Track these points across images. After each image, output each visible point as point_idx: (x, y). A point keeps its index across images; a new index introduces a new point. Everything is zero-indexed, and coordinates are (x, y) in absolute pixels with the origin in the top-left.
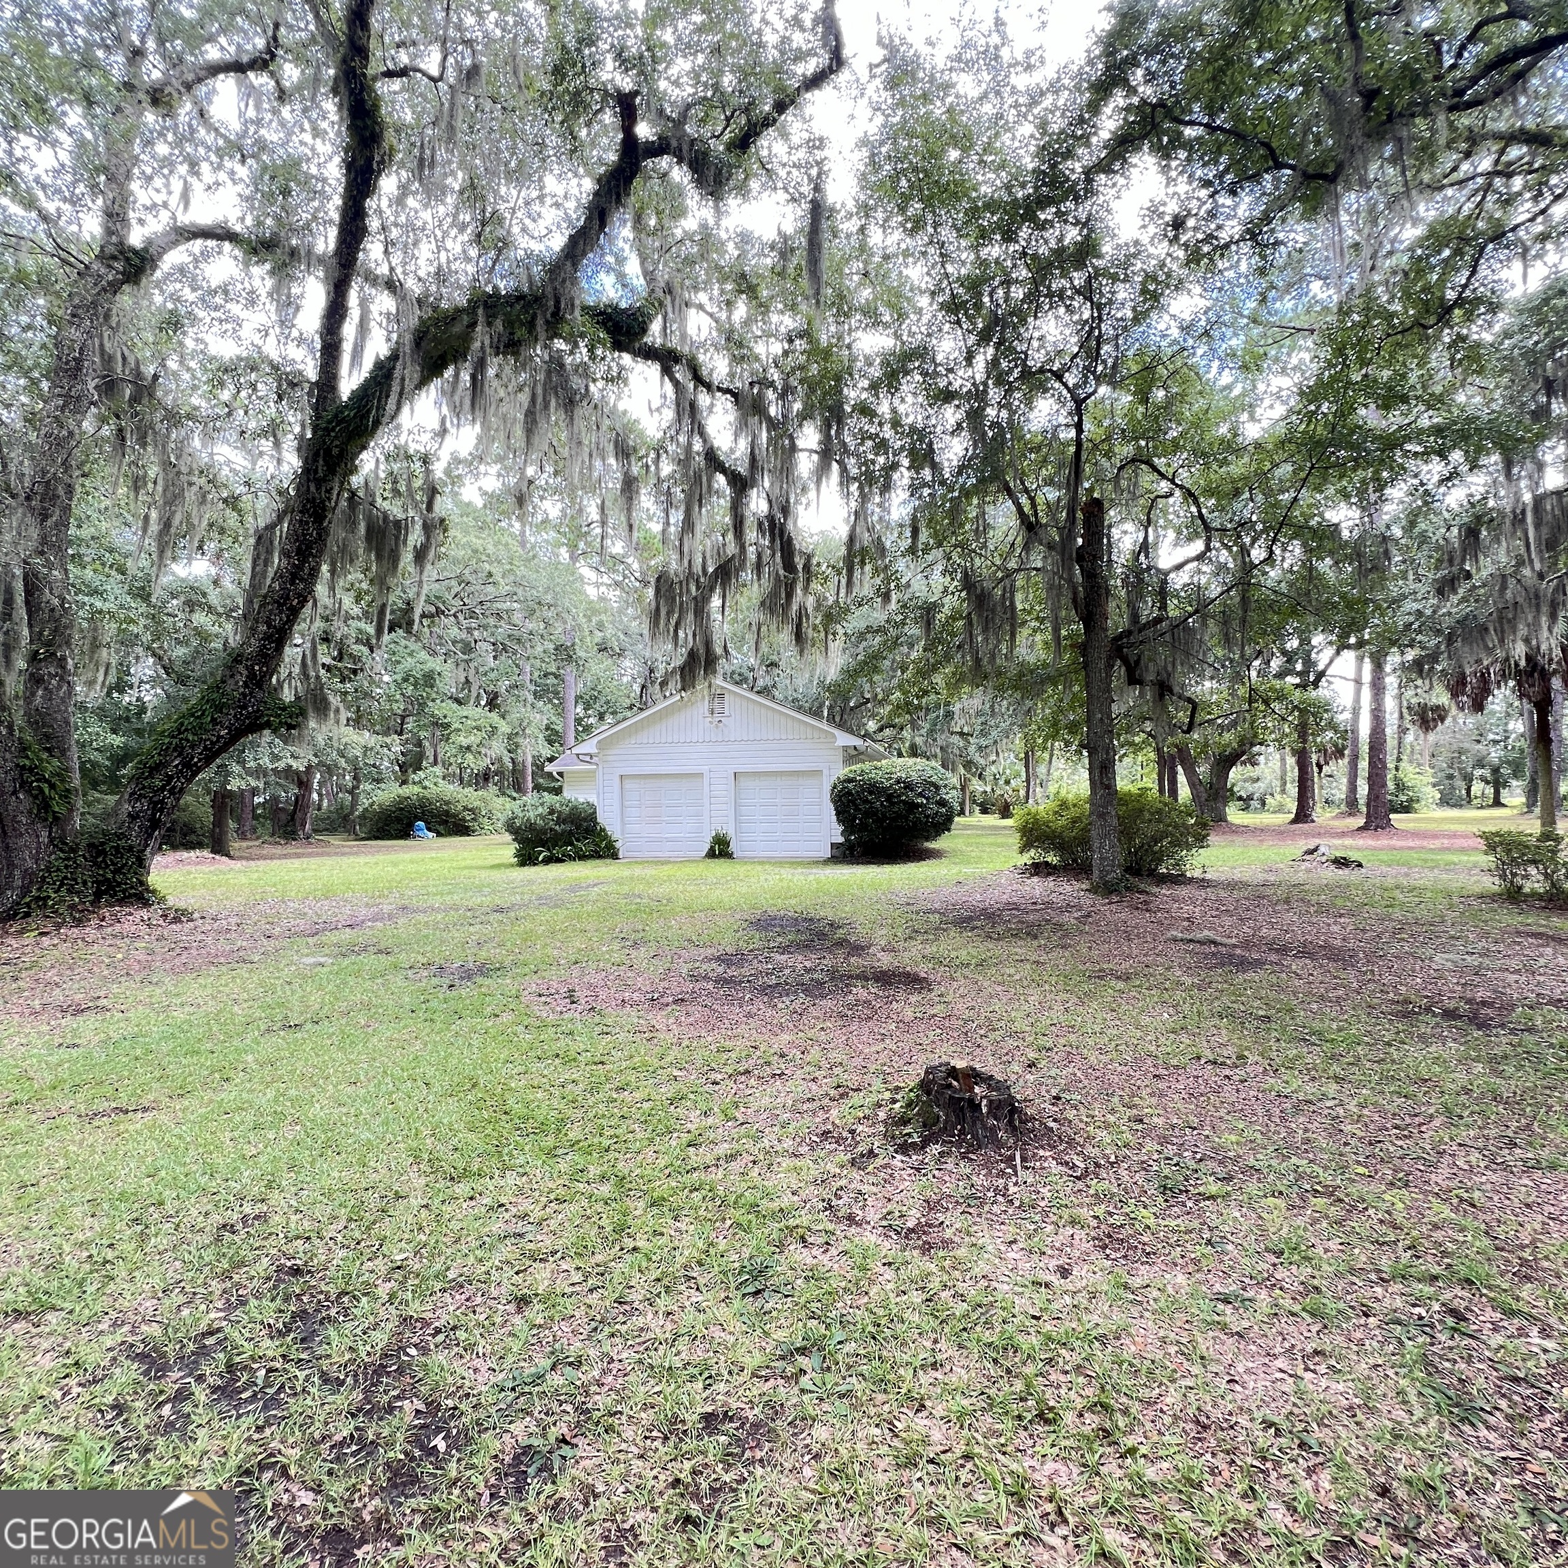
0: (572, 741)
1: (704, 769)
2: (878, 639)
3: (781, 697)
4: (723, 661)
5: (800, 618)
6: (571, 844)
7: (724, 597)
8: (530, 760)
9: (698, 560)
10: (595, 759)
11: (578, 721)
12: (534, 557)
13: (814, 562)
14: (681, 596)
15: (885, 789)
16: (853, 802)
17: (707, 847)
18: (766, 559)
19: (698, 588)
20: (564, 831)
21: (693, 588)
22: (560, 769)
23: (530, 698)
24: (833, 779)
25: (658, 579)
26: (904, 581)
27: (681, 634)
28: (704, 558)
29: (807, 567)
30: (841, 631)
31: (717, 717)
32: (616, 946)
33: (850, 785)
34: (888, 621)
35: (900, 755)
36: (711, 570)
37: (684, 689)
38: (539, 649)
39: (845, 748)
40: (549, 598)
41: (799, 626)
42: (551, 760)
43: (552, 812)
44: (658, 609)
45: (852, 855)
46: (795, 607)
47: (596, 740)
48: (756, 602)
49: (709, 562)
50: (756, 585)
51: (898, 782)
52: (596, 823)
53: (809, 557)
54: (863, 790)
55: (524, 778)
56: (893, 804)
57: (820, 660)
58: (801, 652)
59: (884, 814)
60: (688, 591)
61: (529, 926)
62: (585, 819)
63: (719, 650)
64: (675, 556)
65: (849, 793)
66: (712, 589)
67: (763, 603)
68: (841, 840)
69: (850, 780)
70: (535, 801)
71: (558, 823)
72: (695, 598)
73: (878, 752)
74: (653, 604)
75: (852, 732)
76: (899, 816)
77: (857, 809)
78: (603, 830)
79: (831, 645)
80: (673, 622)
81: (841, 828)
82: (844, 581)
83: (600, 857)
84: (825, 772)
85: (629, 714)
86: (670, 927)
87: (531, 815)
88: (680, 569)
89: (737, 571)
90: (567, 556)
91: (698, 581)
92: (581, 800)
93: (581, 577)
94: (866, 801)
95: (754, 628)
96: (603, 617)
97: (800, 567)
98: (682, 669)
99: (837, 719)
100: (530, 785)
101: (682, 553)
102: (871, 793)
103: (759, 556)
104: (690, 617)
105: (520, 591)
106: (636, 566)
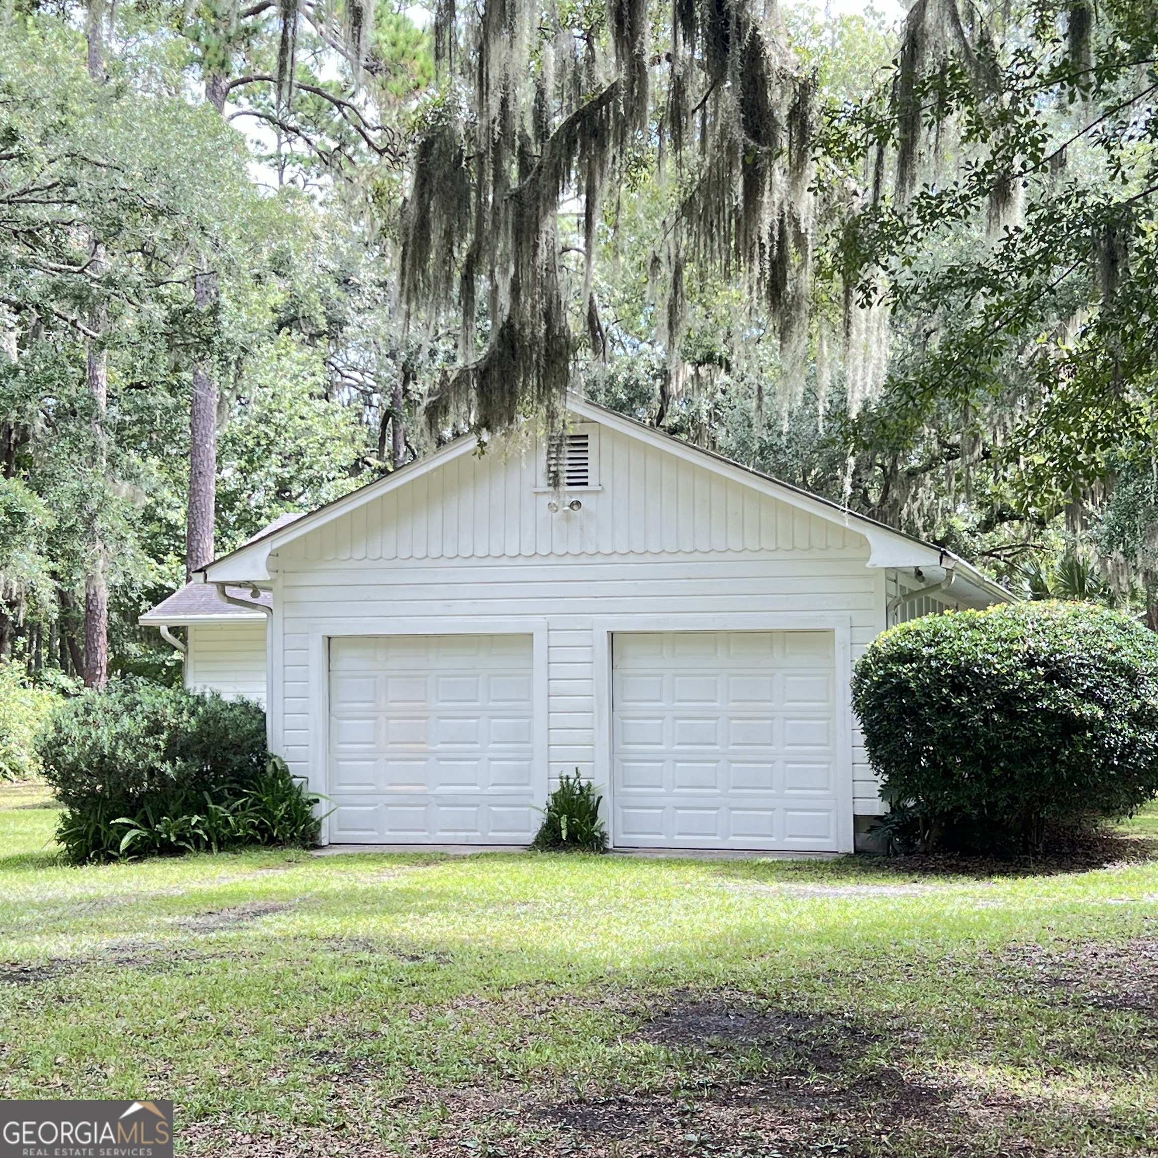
0: (208, 550)
1: (534, 624)
2: (980, 303)
3: (731, 442)
4: (585, 356)
5: (782, 244)
6: (202, 809)
7: (591, 193)
8: (104, 595)
9: (525, 97)
10: (265, 597)
11: (227, 500)
12: (119, 92)
13: (817, 101)
14: (481, 188)
15: (998, 680)
16: (912, 711)
17: (536, 821)
18: (693, 95)
19: (524, 170)
20: (183, 776)
21: (513, 170)
22: (179, 619)
23: (106, 440)
24: (860, 653)
25: (425, 150)
26: (1050, 147)
27: (482, 286)
28: (541, 92)
29: (798, 114)
30: (882, 282)
31: (568, 494)
32: (304, 1072)
33: (905, 669)
34: (1004, 258)
35: (1040, 592)
36: (558, 121)
37: (486, 423)
38: (129, 321)
39: (893, 574)
40: (155, 194)
41: (779, 265)
42: (157, 595)
43: (155, 729)
44: (423, 225)
45: (909, 848)
46: (767, 219)
47: (265, 550)
48: (672, 198)
49: (553, 104)
50: (669, 165)
51: (1031, 663)
52: (264, 756)
53: (806, 90)
54: (939, 682)
55: (90, 640)
56: (1014, 716)
57: (828, 351)
58: (784, 332)
59: (992, 747)
60: (499, 177)
61: (90, 1016)
62: (236, 747)
63: (575, 325)
64: (466, 92)
65: (902, 688)
66: (558, 174)
67: (687, 207)
68: (880, 808)
69: (904, 657)
70: (112, 702)
71: (168, 756)
72: (517, 196)
73: (980, 584)
74: (413, 209)
75: (912, 534)
76: (1032, 752)
77: (922, 731)
78: (282, 774)
79: (859, 315)
80: (461, 255)
81: (882, 778)
82: (891, 154)
83: (272, 842)
84: (841, 635)
85: (351, 484)
86: (441, 1028)
87: (104, 735)
88: (481, 123)
89: (623, 126)
90: (201, 89)
91: (523, 155)
92: (229, 697)
93: (237, 141)
94: (946, 709)
95: (666, 271)
96: (288, 242)
97: (782, 114)
98: (483, 373)
99: (874, 497)
100: (104, 656)
101: (483, 83)
102: (958, 689)
103: (678, 88)
104: (504, 245)
105: (83, 174)
106: (371, 114)
